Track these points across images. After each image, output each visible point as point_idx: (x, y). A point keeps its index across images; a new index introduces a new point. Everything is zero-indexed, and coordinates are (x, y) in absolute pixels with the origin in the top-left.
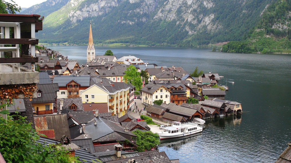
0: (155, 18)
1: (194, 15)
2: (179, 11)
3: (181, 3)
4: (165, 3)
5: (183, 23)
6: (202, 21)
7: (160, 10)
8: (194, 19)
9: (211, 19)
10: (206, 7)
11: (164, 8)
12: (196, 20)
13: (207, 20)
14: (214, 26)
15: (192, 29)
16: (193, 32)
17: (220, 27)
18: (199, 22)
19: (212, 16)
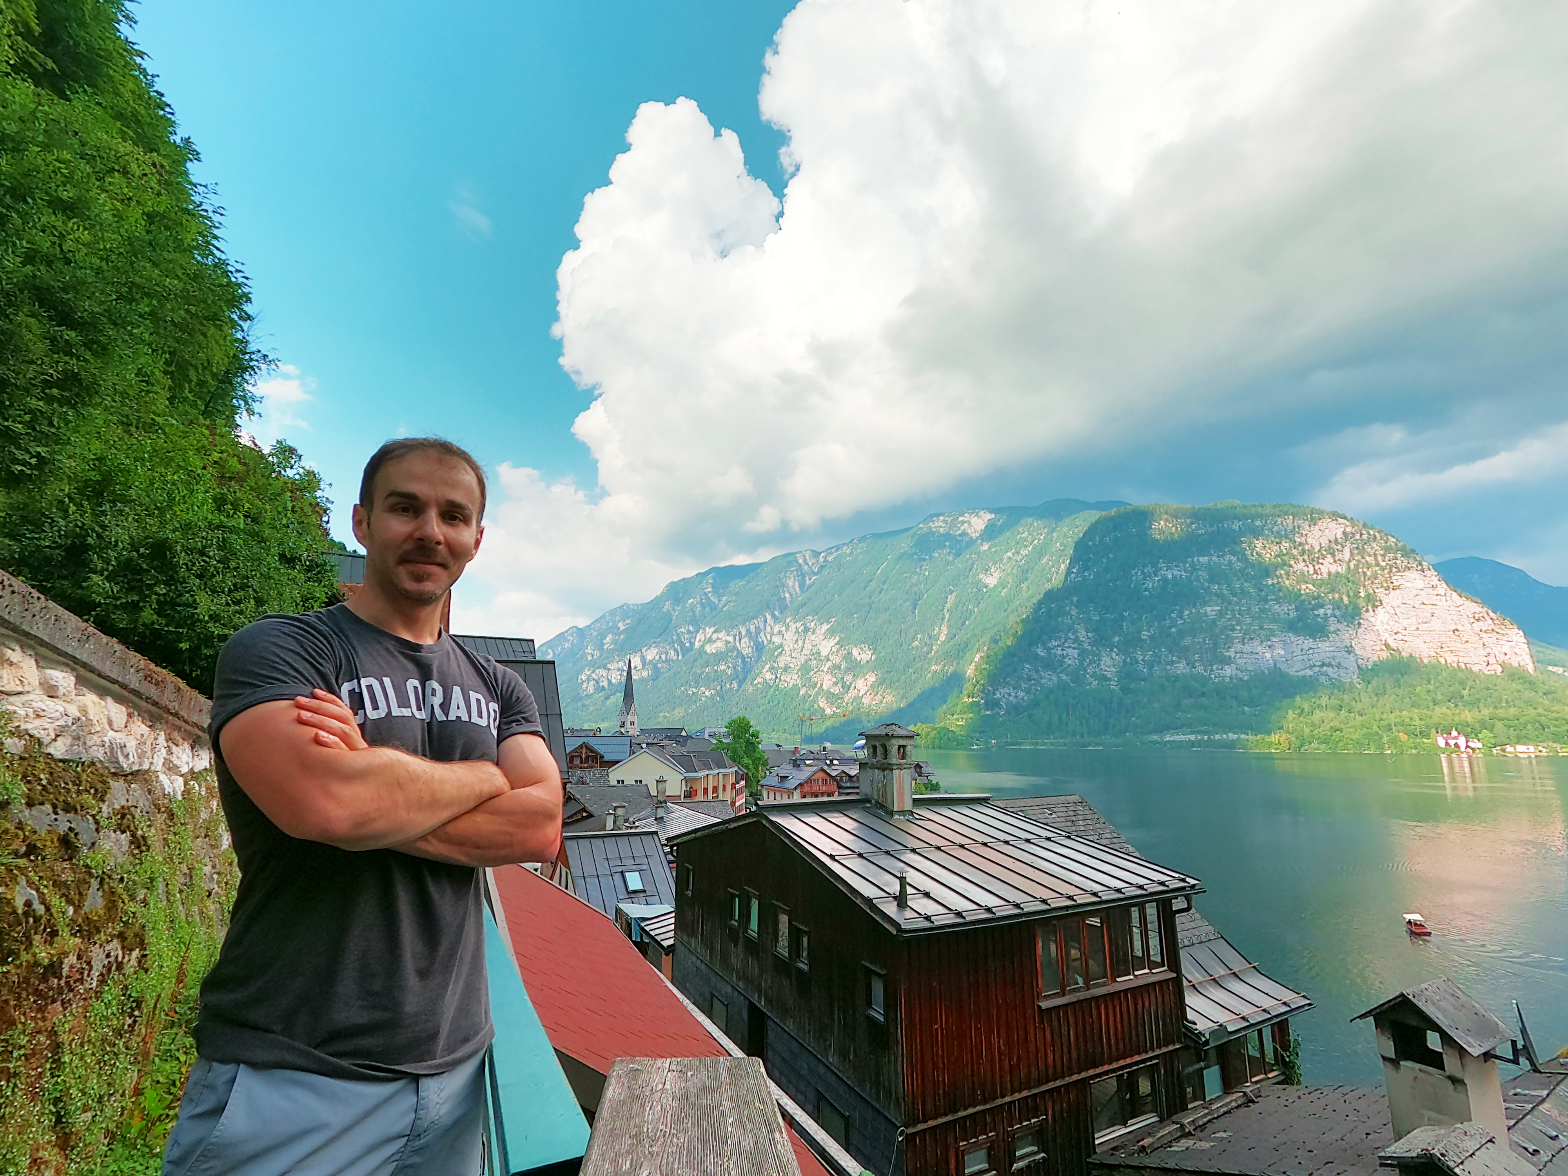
0: (756, 682)
1: (834, 676)
2: (805, 669)
3: (808, 652)
4: (776, 654)
5: (813, 692)
6: (852, 687)
7: (767, 667)
8: (836, 684)
9: (869, 683)
10: (859, 659)
11: (774, 662)
12: (840, 685)
13: (861, 686)
14: (877, 698)
15: (832, 704)
16: (834, 709)
17: (889, 698)
18: (847, 688)
19: (872, 678)
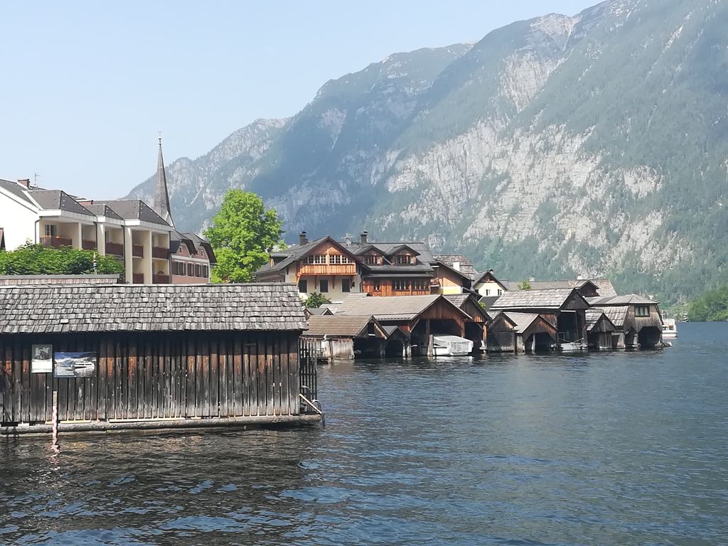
0: (467, 234)
1: (594, 219)
2: (546, 212)
3: (551, 184)
4: (499, 188)
5: (559, 248)
6: (624, 238)
7: (484, 210)
8: (596, 232)
9: (652, 230)
10: (634, 191)
11: (496, 201)
12: (603, 233)
13: (640, 233)
15: (590, 265)
16: (595, 272)
17: (684, 252)
18: (614, 239)
19: (656, 221)
